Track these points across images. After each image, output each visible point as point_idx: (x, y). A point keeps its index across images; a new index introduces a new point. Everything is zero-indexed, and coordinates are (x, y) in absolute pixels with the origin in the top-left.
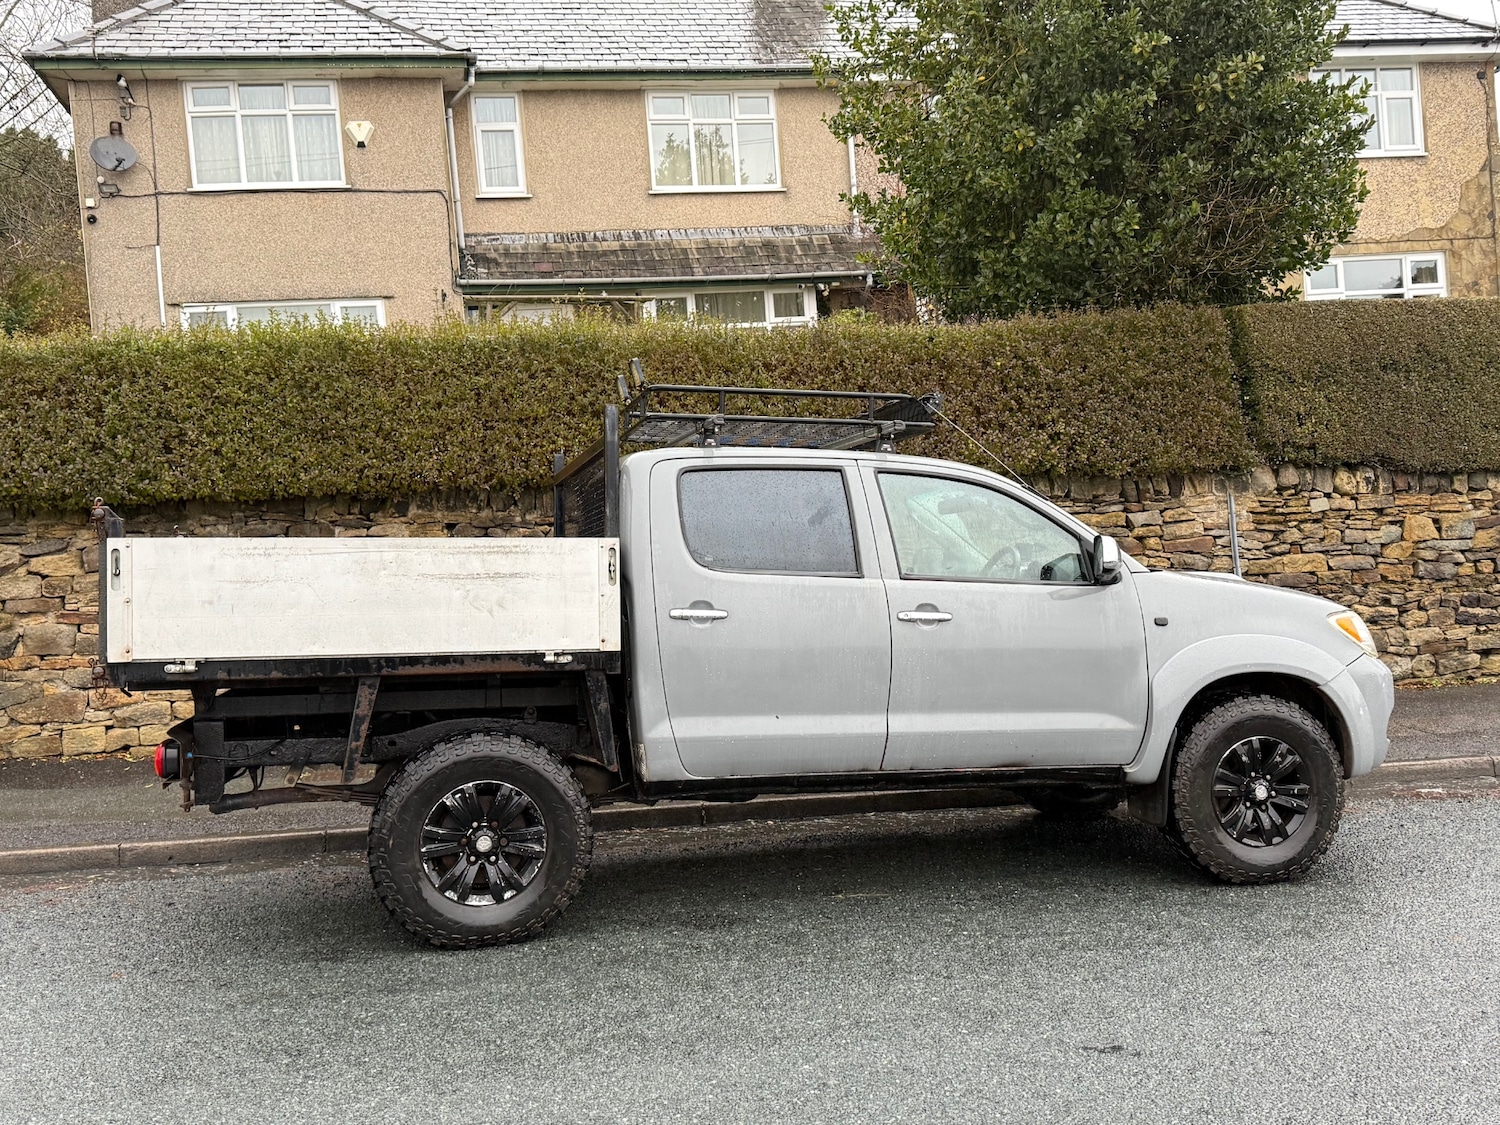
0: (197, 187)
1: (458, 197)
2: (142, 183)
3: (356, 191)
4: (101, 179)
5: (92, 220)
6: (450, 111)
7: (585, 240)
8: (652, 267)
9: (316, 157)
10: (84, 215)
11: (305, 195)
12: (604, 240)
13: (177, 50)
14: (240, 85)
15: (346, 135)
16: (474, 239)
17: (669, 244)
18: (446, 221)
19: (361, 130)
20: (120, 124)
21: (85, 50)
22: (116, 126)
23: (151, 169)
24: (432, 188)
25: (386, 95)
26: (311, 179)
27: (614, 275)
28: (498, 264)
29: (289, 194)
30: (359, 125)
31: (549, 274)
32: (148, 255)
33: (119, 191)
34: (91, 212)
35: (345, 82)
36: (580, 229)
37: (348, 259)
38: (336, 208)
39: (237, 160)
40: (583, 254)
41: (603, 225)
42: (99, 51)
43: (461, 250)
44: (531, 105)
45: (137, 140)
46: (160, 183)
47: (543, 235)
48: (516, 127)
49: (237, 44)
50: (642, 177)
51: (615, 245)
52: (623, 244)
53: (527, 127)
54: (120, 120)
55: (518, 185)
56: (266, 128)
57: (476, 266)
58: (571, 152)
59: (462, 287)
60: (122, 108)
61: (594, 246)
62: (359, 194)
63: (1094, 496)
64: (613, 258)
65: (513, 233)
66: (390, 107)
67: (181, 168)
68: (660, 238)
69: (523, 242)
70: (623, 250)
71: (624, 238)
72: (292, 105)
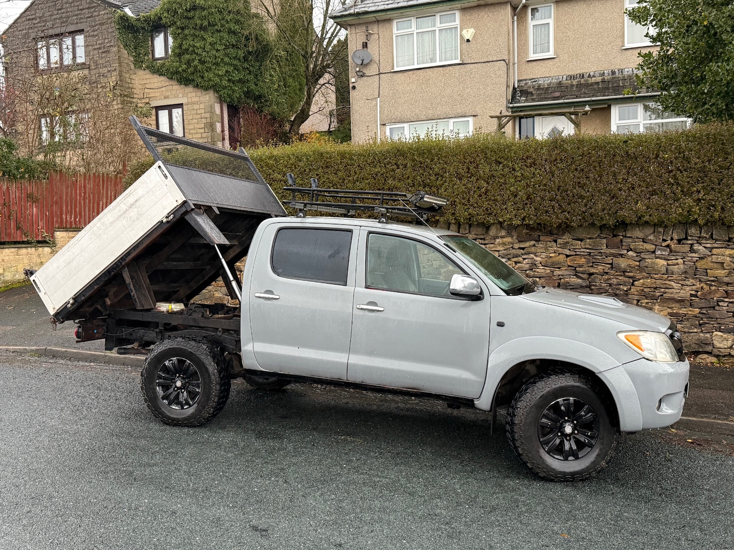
0: (396, 69)
1: (516, 61)
2: (372, 70)
3: (464, 64)
4: (358, 69)
5: (354, 88)
6: (516, 17)
7: (583, 77)
8: (617, 89)
9: (448, 50)
10: (351, 85)
11: (442, 68)
12: (594, 76)
14: (416, 18)
15: (461, 36)
16: (524, 82)
17: (630, 76)
18: (506, 75)
19: (468, 34)
20: (366, 43)
21: (352, 11)
22: (364, 44)
23: (378, 62)
24: (500, 59)
25: (483, 14)
26: (445, 61)
27: (593, 96)
28: (532, 94)
29: (434, 69)
30: (467, 31)
31: (558, 98)
32: (374, 103)
33: (364, 74)
35: (463, 10)
36: (581, 72)
37: (459, 98)
38: (455, 73)
39: (414, 54)
40: (579, 86)
41: (594, 69)
42: (357, 10)
43: (514, 88)
44: (560, 9)
45: (373, 48)
46: (381, 68)
47: (561, 77)
48: (551, 21)
50: (619, 40)
51: (599, 79)
52: (604, 78)
53: (557, 20)
54: (367, 41)
55: (549, 52)
56: (427, 38)
57: (521, 97)
58: (580, 31)
59: (512, 108)
60: (367, 35)
61: (587, 80)
62: (466, 65)
63: (729, 238)
64: (596, 87)
65: (545, 77)
66: (484, 20)
67: (390, 61)
68: (626, 73)
69: (549, 82)
70: (603, 81)
71: (605, 75)
72: (438, 24)
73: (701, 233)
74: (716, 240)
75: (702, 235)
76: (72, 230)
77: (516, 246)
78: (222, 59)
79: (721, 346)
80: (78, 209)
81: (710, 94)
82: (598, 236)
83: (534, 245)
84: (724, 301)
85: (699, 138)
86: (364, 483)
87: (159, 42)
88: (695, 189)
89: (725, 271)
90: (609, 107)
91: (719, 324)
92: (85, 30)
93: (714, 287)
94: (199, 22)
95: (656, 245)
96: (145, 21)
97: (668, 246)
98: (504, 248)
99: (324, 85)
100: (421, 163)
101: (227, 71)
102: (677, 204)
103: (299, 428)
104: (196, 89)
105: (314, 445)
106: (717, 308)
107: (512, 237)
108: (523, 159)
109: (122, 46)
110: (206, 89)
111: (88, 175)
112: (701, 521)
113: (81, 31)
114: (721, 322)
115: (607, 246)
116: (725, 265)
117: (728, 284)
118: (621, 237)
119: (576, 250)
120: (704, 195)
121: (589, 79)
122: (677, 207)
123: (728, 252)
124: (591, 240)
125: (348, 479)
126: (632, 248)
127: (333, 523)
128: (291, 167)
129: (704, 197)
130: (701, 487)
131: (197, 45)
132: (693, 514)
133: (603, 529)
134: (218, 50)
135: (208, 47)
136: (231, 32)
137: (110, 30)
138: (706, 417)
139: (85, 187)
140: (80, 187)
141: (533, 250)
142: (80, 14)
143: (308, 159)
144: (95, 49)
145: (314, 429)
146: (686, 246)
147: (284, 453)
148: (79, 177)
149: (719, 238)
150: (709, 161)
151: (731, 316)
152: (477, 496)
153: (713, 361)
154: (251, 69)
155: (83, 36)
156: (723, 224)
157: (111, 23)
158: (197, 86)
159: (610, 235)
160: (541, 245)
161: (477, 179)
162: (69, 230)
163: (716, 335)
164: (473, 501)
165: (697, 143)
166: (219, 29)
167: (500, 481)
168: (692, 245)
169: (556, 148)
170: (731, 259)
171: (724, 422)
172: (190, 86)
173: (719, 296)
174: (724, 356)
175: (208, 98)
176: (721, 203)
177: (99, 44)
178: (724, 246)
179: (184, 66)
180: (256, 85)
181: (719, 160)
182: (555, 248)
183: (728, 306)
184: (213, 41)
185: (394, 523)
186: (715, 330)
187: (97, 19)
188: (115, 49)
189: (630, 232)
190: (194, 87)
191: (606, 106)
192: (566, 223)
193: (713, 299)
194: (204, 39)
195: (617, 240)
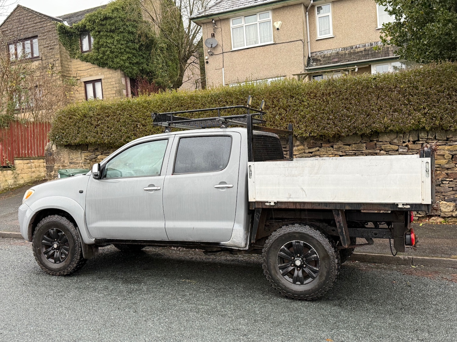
0: (233, 49)
1: (309, 40)
2: (219, 50)
3: (276, 44)
4: (209, 51)
5: (207, 62)
6: (307, 13)
7: (352, 48)
8: (374, 55)
9: (265, 35)
10: (205, 61)
11: (262, 47)
12: (359, 47)
13: (227, 9)
14: (245, 17)
15: (274, 27)
16: (315, 54)
18: (303, 49)
19: (278, 25)
20: (214, 34)
21: (203, 14)
22: (213, 34)
23: (222, 46)
24: (299, 39)
25: (286, 11)
26: (264, 42)
27: (359, 60)
28: (320, 61)
29: (257, 48)
30: (277, 23)
31: (336, 62)
32: (220, 71)
33: (213, 53)
34: (207, 60)
35: (274, 10)
36: (351, 45)
37: (274, 65)
38: (271, 50)
39: (244, 40)
40: (350, 54)
41: (359, 43)
42: (206, 14)
43: (309, 58)
44: (335, 6)
45: (218, 37)
46: (224, 49)
47: (338, 49)
48: (330, 14)
49: (243, 4)
50: (374, 23)
51: (362, 49)
52: (365, 48)
53: (334, 13)
54: (214, 33)
55: (330, 33)
56: (252, 28)
57: (313, 63)
58: (349, 19)
59: (307, 70)
60: (214, 29)
61: (355, 50)
62: (277, 45)
63: (447, 138)
64: (360, 54)
65: (328, 50)
66: (287, 15)
67: (229, 44)
68: (380, 44)
69: (330, 52)
70: (365, 50)
71: (366, 46)
72: (259, 20)
73: (428, 136)
74: (438, 140)
75: (429, 137)
76: (26, 159)
77: (307, 151)
78: (125, 50)
79: (446, 210)
80: (29, 145)
81: (428, 45)
82: (360, 142)
83: (318, 150)
84: (446, 181)
85: (423, 74)
86: (191, 310)
87: (85, 41)
88: (422, 107)
89: (446, 160)
90: (370, 66)
91: (444, 196)
92: (38, 35)
93: (439, 172)
94: (109, 27)
95: (399, 146)
96: (76, 28)
97: (407, 146)
98: (299, 153)
99: (190, 63)
100: (242, 100)
101: (128, 57)
102: (411, 117)
103: (155, 275)
104: (108, 70)
105: (162, 286)
106: (442, 185)
107: (304, 145)
108: (309, 94)
109: (62, 45)
110: (116, 69)
111: (36, 123)
112: (429, 326)
113: (36, 37)
114: (445, 195)
115: (366, 148)
116: (445, 156)
117: (448, 169)
118: (375, 142)
119: (346, 152)
120: (428, 110)
121: (356, 49)
122: (411, 119)
123: (447, 147)
124: (356, 145)
125: (181, 308)
126: (383, 148)
127: (162, 339)
128: (158, 107)
129: (428, 112)
130: (430, 303)
131: (109, 41)
132: (424, 321)
133: (358, 335)
134: (122, 44)
135: (115, 43)
136: (129, 32)
137: (54, 35)
138: (436, 256)
139: (34, 131)
140: (31, 131)
141: (318, 153)
142: (34, 26)
143: (169, 101)
144: (45, 47)
145: (165, 276)
146: (419, 145)
147: (139, 292)
148: (29, 124)
149: (440, 139)
150: (430, 88)
151: (451, 190)
152: (270, 315)
153: (441, 221)
154: (144, 55)
155: (37, 39)
156: (442, 129)
157: (54, 30)
158: (110, 67)
159: (368, 141)
160: (323, 150)
161: (279, 108)
162: (24, 158)
163: (442, 203)
164: (266, 319)
165: (421, 76)
166: (122, 31)
167: (288, 304)
168: (422, 144)
169: (329, 85)
170: (449, 152)
171: (448, 259)
172: (106, 67)
173: (443, 177)
174: (449, 217)
175: (117, 75)
176: (440, 115)
177: (48, 44)
178: (444, 143)
179: (101, 55)
180: (148, 65)
181: (437, 86)
182: (333, 151)
183: (449, 183)
184: (118, 38)
185: (206, 337)
186: (441, 200)
187: (46, 28)
188: (58, 46)
189: (381, 138)
190: (108, 68)
191: (368, 66)
192: (338, 134)
193: (438, 179)
194: (113, 38)
195: (372, 144)
